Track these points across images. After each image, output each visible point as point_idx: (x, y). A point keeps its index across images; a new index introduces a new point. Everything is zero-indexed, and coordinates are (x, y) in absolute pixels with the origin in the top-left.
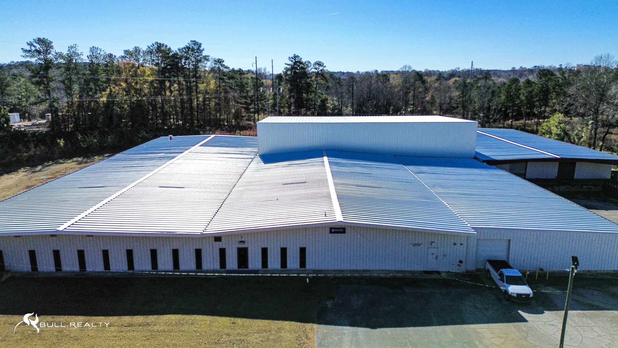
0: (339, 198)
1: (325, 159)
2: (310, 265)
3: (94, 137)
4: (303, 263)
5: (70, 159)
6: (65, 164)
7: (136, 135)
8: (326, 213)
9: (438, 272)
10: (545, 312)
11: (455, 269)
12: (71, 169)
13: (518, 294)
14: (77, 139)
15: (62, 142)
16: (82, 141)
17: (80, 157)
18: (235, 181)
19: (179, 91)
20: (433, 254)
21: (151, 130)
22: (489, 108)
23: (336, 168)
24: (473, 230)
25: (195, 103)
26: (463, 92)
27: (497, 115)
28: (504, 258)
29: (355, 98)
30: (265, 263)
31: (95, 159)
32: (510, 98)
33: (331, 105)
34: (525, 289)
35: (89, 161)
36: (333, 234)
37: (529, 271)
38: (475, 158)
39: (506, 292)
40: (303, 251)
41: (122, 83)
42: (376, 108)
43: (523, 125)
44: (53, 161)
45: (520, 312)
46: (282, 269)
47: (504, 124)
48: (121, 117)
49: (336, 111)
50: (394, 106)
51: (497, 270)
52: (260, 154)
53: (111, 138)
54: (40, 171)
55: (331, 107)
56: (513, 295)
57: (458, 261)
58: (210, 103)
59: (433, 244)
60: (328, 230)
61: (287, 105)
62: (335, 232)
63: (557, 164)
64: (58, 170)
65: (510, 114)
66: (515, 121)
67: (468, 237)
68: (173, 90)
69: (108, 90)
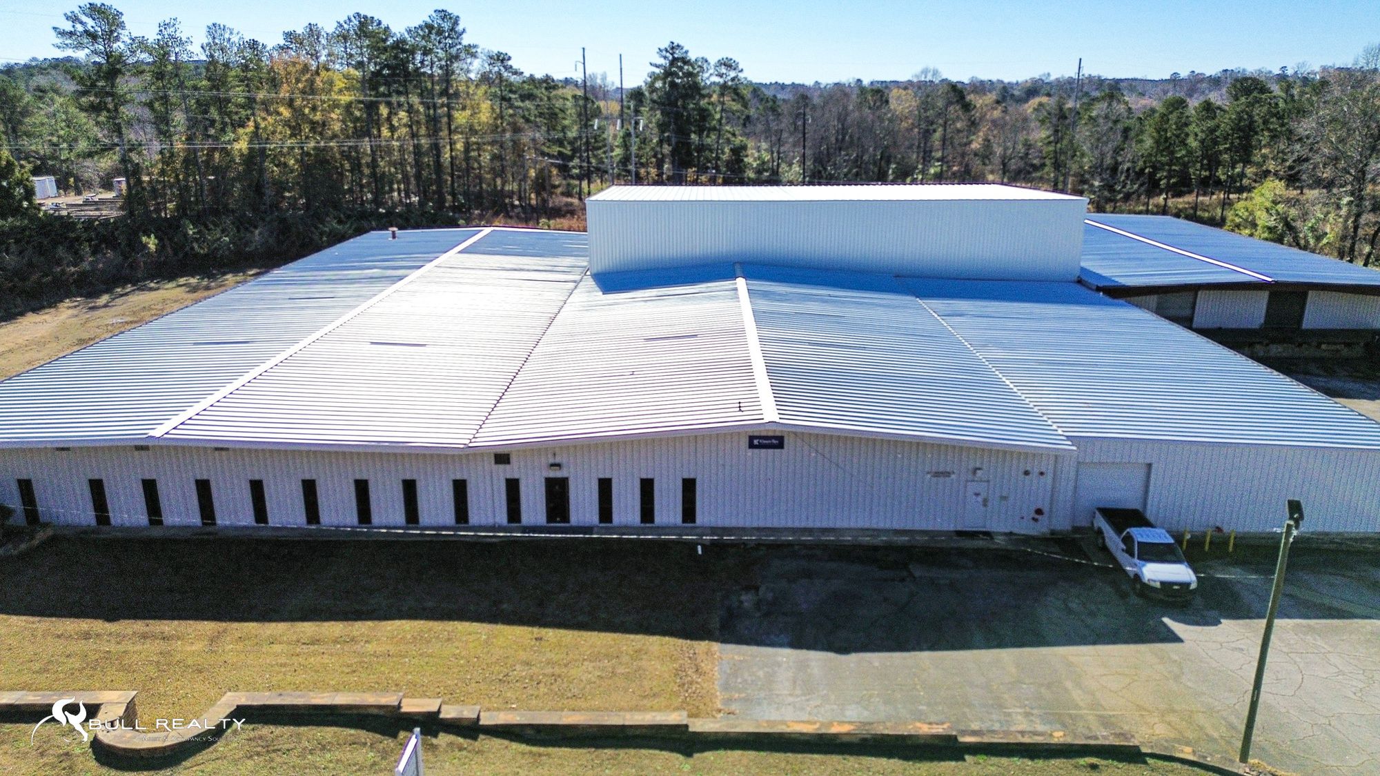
0: (771, 370)
1: (741, 283)
2: (702, 518)
3: (223, 231)
4: (689, 513)
5: (171, 277)
6: (161, 292)
7: (317, 228)
8: (741, 405)
9: (988, 534)
10: (1222, 621)
11: (1026, 528)
12: (176, 301)
13: (1162, 583)
14: (185, 235)
15: (151, 243)
16: (197, 240)
17: (193, 277)
18: (539, 331)
19: (410, 127)
20: (977, 495)
21: (349, 217)
22: (1114, 169)
23: (764, 305)
24: (1069, 443)
25: (447, 155)
26: (1056, 131)
27: (1133, 183)
28: (1133, 504)
29: (808, 144)
30: (606, 512)
31: (227, 280)
32: (1164, 144)
33: (755, 160)
34: (1179, 572)
35: (213, 284)
36: (756, 451)
37: (1189, 532)
38: (1080, 281)
39: (1138, 578)
40: (689, 486)
41: (282, 109)
42: (857, 167)
43: (1192, 208)
44: (133, 285)
45: (1166, 620)
46: (642, 525)
47: (1148, 204)
48: (281, 186)
49: (766, 174)
50: (898, 163)
51: (1119, 530)
52: (595, 271)
53: (260, 234)
54: (106, 306)
55: (755, 165)
56: (1152, 584)
57: (1033, 508)
58: (480, 155)
59: (978, 471)
60: (744, 442)
61: (654, 160)
62: (760, 446)
63: (1264, 296)
64: (147, 305)
65: (1162, 183)
66: (1173, 197)
67: (1058, 457)
68: (396, 124)
69: (251, 123)
